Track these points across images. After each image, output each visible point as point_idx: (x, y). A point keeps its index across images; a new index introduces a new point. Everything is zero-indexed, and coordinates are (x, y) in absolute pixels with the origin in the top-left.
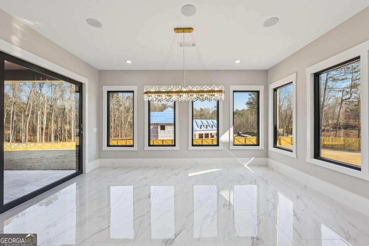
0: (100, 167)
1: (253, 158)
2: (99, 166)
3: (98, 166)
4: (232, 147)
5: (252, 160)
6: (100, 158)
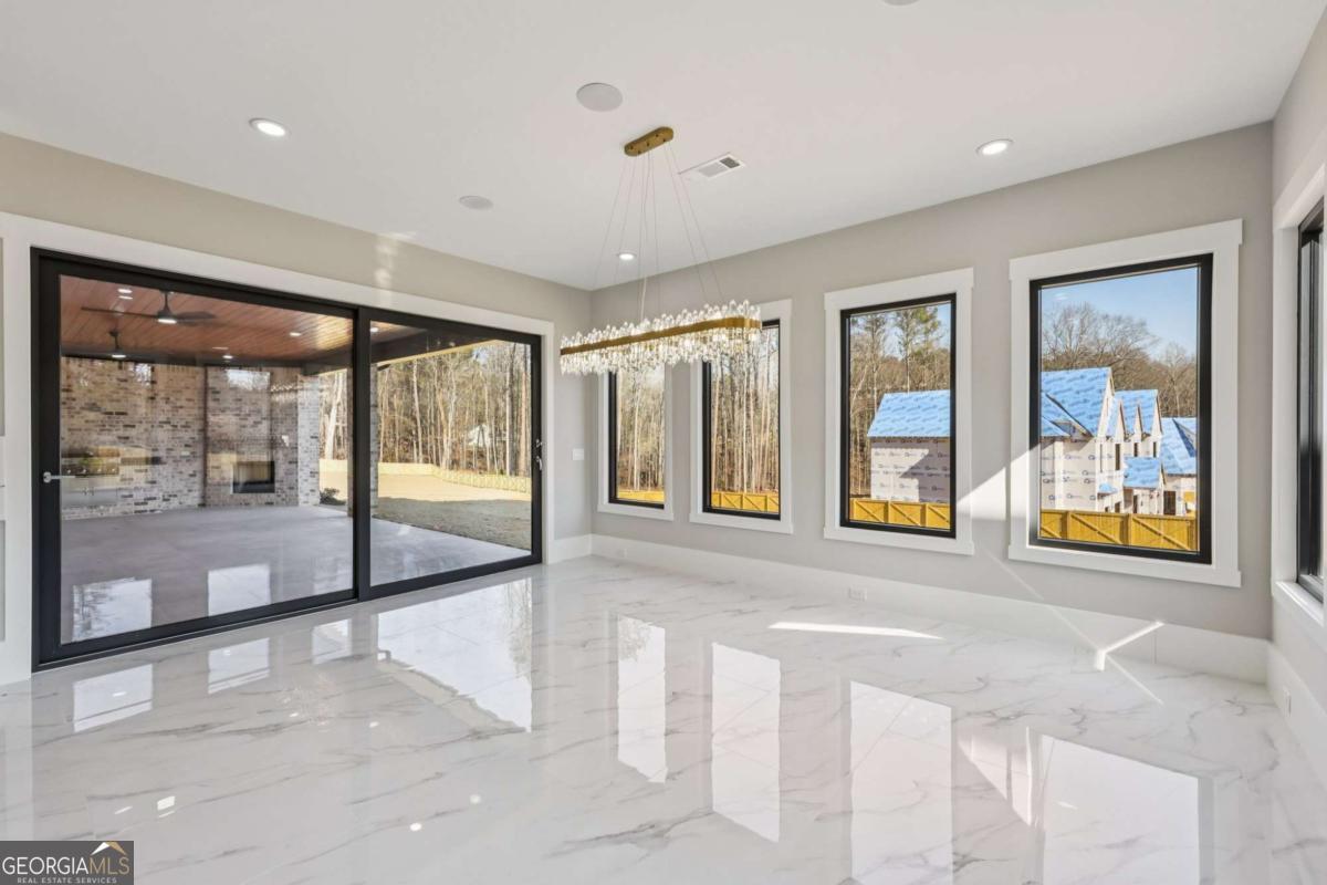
0: (597, 559)
1: (1159, 624)
2: (592, 555)
3: (589, 552)
4: (1023, 548)
5: (1151, 629)
6: (593, 531)
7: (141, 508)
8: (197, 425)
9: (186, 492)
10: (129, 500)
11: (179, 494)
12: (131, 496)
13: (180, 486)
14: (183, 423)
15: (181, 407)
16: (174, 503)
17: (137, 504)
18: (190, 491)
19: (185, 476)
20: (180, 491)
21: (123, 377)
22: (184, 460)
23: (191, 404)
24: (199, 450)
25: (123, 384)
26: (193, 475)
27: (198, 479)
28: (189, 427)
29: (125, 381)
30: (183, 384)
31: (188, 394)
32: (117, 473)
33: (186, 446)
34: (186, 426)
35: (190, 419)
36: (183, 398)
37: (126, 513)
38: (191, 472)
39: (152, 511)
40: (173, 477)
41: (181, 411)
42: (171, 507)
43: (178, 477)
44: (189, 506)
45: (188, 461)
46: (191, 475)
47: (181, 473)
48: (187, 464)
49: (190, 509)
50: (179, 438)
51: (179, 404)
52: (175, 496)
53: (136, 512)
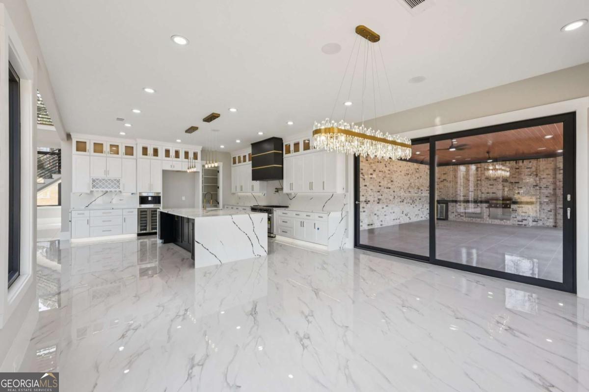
7: (520, 223)
8: (551, 187)
9: (546, 219)
10: (515, 219)
11: (542, 220)
12: (516, 217)
13: (543, 216)
14: (545, 186)
15: (544, 178)
16: (540, 223)
17: (518, 221)
18: (548, 219)
19: (546, 211)
20: (544, 218)
21: (517, 167)
22: (545, 203)
23: (549, 176)
24: (553, 199)
25: (517, 170)
26: (550, 211)
27: (552, 213)
28: (548, 188)
29: (518, 169)
30: (545, 167)
31: (547, 172)
32: (510, 207)
33: (547, 197)
34: (547, 187)
35: (549, 184)
36: (545, 174)
37: (514, 224)
38: (549, 210)
39: (525, 225)
40: (540, 211)
41: (544, 180)
42: (539, 225)
43: (542, 211)
44: (548, 226)
45: (547, 204)
46: (549, 211)
47: (544, 209)
48: (547, 206)
49: (548, 227)
50: (543, 193)
51: (542, 177)
52: (541, 220)
53: (518, 225)
